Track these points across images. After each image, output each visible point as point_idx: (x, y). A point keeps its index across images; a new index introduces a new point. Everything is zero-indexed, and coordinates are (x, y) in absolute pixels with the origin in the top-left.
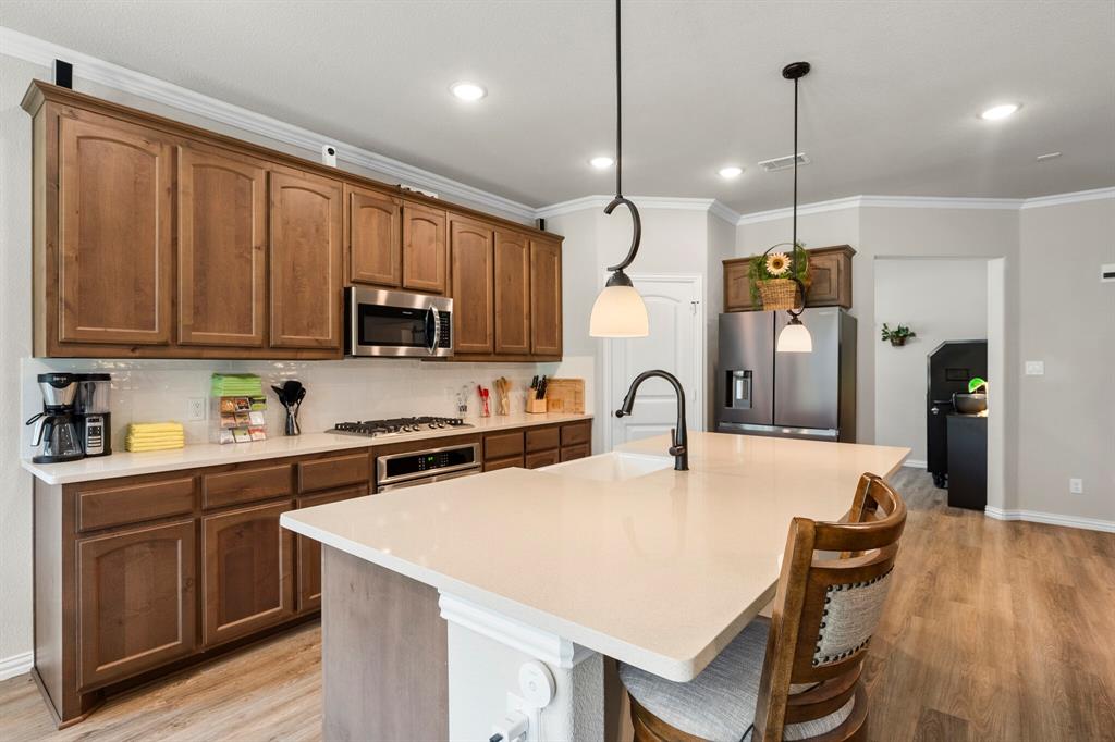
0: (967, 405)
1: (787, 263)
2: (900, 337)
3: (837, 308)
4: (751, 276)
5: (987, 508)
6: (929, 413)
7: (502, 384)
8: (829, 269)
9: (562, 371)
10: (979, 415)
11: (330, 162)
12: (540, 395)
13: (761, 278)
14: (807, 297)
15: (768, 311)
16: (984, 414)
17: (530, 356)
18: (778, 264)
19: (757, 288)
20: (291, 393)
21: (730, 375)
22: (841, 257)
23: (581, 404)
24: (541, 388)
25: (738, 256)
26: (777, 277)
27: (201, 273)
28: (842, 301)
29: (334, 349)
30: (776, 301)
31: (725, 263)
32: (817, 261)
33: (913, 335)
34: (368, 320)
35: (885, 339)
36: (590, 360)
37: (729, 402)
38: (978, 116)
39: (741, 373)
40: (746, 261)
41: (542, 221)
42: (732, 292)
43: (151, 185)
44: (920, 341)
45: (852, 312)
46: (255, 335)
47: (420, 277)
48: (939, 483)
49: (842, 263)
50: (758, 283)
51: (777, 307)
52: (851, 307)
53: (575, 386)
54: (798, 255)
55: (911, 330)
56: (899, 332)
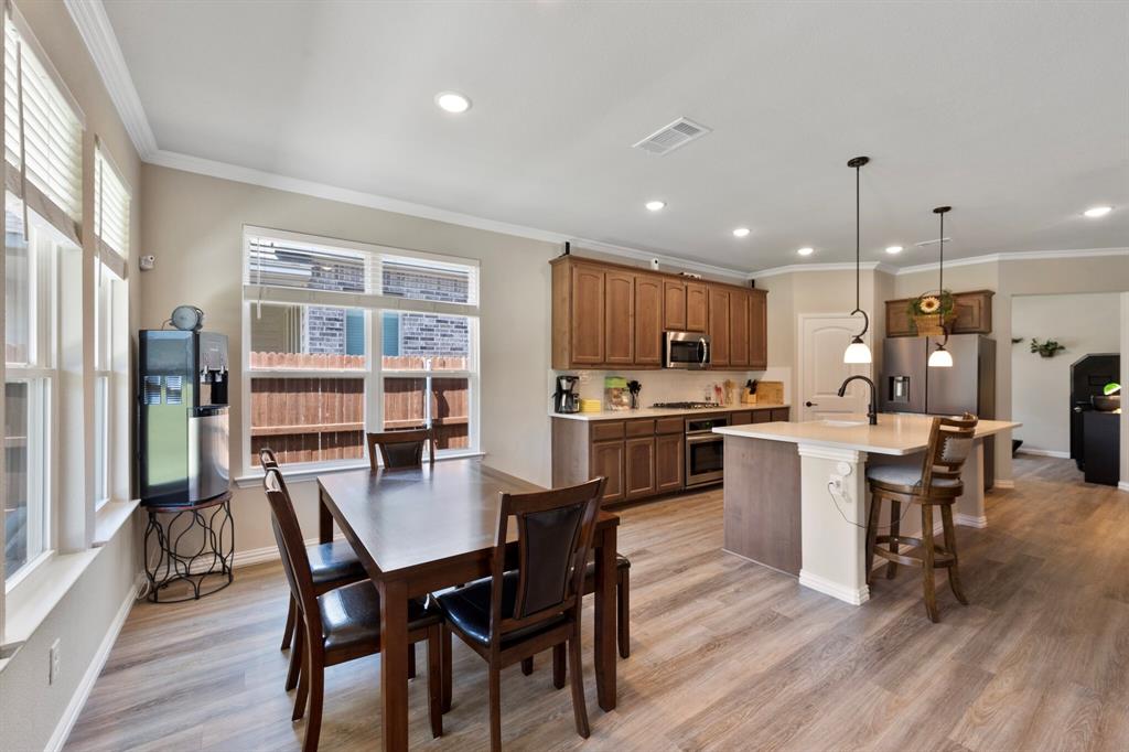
0: (1104, 405)
1: (937, 304)
2: (1049, 350)
3: (976, 335)
4: (909, 312)
5: (1120, 483)
6: (1073, 413)
7: (728, 384)
8: (972, 307)
9: (767, 376)
10: (1114, 412)
11: (656, 267)
12: (752, 392)
13: (916, 314)
14: (952, 328)
15: (922, 337)
16: (1119, 411)
17: (748, 367)
18: (930, 305)
19: (913, 321)
20: (634, 387)
21: (892, 380)
22: (981, 298)
23: (782, 398)
24: (753, 386)
25: (897, 298)
26: (929, 314)
27: (613, 330)
28: (982, 328)
29: (658, 365)
30: (928, 330)
31: (887, 303)
32: (961, 301)
33: (1062, 348)
34: (675, 348)
35: (1034, 351)
36: (789, 370)
37: (891, 397)
38: (1082, 214)
39: (901, 378)
40: (905, 301)
41: (753, 281)
42: (892, 322)
43: (597, 292)
44: (1069, 353)
45: (991, 336)
46: (631, 358)
47: (695, 324)
48: (1080, 468)
49: (982, 302)
50: (914, 318)
51: (930, 334)
52: (991, 331)
53: (777, 387)
54: (944, 297)
55: (1060, 344)
56: (1048, 345)
